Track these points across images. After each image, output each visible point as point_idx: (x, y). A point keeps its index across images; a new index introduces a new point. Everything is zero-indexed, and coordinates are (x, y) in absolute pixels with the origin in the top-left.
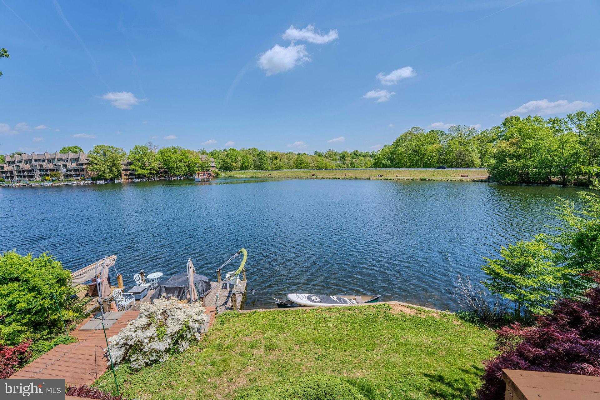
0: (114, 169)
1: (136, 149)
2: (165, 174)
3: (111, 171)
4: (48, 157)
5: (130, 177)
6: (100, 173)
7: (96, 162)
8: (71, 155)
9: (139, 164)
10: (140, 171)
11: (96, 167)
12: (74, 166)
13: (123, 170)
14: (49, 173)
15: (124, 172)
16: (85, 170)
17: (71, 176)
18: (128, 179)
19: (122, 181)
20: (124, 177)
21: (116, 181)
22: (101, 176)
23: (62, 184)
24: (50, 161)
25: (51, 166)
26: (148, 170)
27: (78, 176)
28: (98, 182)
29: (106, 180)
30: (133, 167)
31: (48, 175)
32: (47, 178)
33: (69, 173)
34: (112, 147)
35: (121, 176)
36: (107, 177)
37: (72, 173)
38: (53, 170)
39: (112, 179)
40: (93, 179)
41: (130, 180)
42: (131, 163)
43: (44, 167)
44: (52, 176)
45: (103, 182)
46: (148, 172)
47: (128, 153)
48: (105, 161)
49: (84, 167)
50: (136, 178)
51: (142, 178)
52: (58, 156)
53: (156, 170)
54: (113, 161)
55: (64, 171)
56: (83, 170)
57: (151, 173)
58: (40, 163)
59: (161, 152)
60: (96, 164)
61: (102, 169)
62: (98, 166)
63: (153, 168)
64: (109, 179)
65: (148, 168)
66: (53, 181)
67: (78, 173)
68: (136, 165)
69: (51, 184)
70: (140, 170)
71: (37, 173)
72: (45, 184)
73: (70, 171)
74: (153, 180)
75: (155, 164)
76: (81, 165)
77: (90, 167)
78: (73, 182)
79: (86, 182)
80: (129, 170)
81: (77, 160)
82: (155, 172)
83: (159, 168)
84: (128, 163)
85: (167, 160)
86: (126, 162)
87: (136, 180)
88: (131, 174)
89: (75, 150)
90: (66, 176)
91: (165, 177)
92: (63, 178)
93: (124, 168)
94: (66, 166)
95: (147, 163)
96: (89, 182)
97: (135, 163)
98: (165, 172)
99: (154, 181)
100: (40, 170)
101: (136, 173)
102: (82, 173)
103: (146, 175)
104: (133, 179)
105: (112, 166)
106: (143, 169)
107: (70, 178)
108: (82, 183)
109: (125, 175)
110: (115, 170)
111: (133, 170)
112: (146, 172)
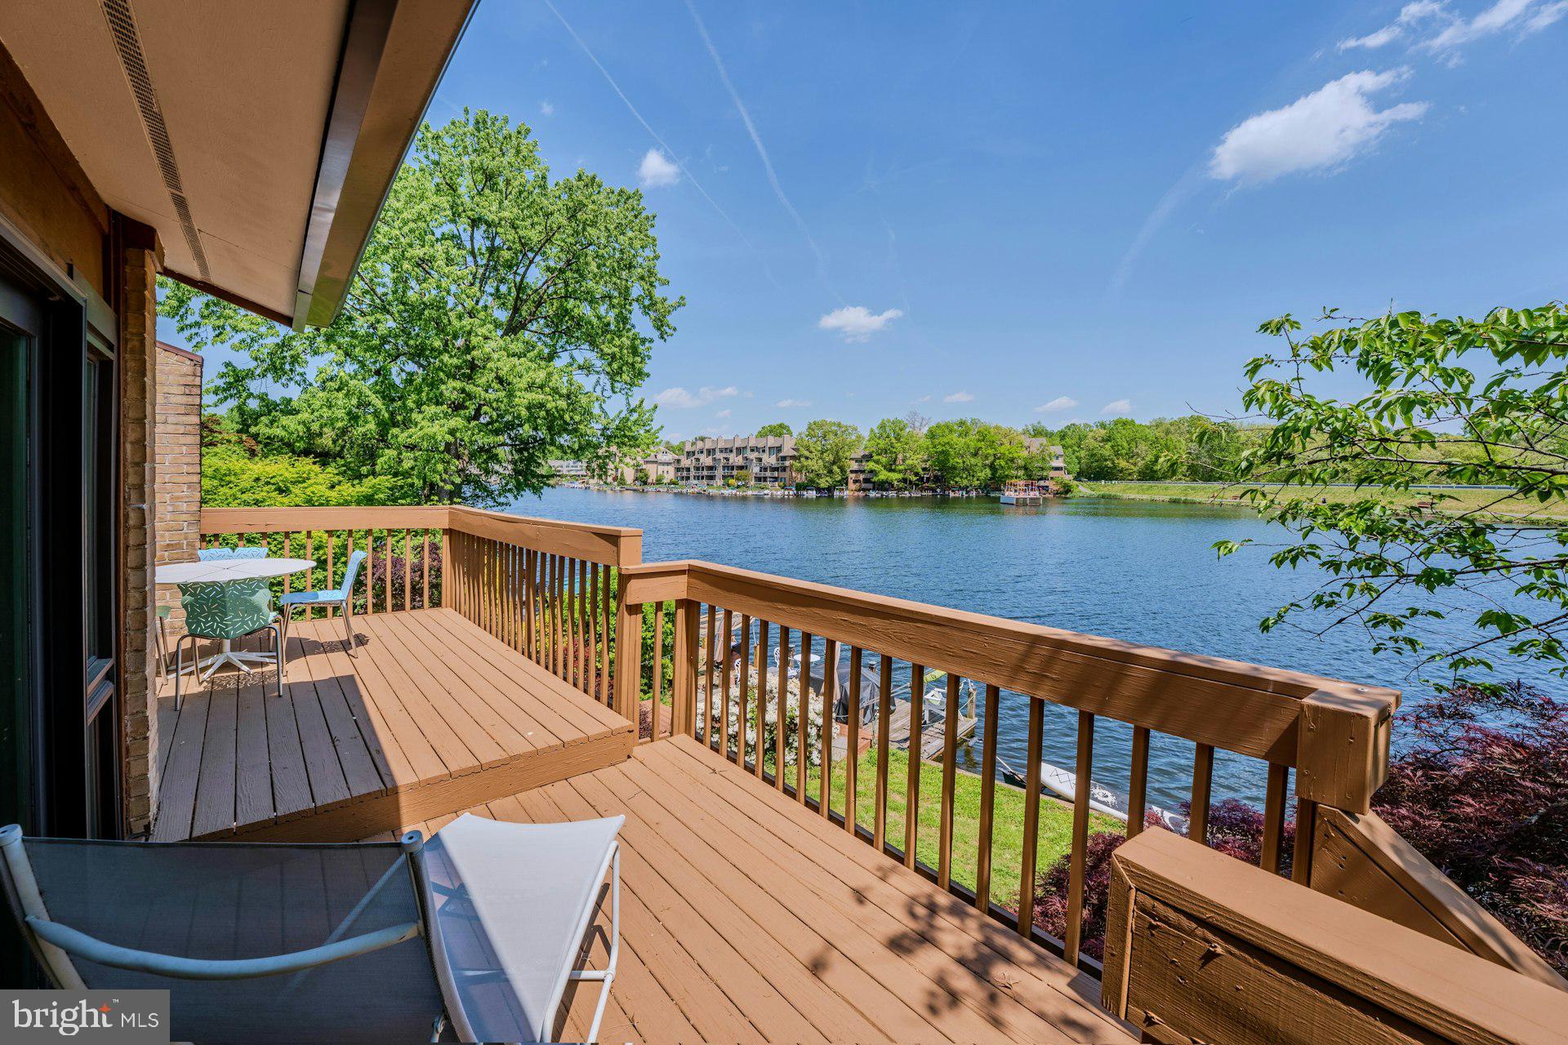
0: (835, 468)
1: (883, 426)
2: (935, 483)
3: (831, 472)
4: (721, 445)
5: (864, 486)
6: (811, 475)
7: (807, 453)
8: (772, 441)
9: (884, 459)
10: (884, 475)
11: (805, 464)
12: (770, 460)
13: (852, 472)
14: (735, 472)
15: (853, 476)
16: (788, 470)
17: (765, 479)
18: (859, 490)
19: (846, 493)
20: (852, 486)
21: (837, 494)
22: (812, 481)
23: (750, 493)
24: (740, 450)
25: (738, 460)
26: (900, 471)
27: (776, 479)
28: (805, 493)
29: (819, 490)
30: (871, 465)
31: (732, 477)
32: (732, 481)
33: (762, 474)
34: (839, 425)
35: (847, 484)
36: (822, 486)
37: (768, 474)
38: (741, 468)
39: (830, 489)
40: (800, 487)
41: (861, 494)
42: (868, 457)
43: (731, 461)
44: (738, 479)
45: (812, 494)
46: (900, 476)
47: (866, 434)
48: (822, 453)
49: (787, 463)
50: (874, 489)
51: (887, 490)
52: (752, 443)
53: (916, 474)
54: (838, 452)
55: (756, 470)
56: (784, 469)
57: (904, 480)
58: (725, 455)
59: (932, 435)
60: (807, 458)
61: (816, 467)
62: (809, 461)
63: (911, 469)
64: (824, 489)
65: (901, 467)
66: (738, 487)
67: (776, 474)
68: (877, 462)
69: (734, 492)
70: (886, 473)
71: (719, 472)
72: (727, 492)
73: (766, 470)
74: (908, 495)
75: (916, 460)
76: (784, 458)
77: (797, 464)
78: (766, 492)
79: (786, 493)
80: (863, 472)
81: (779, 449)
82: (914, 478)
83: (924, 469)
84: (864, 456)
85: (943, 452)
86: (859, 454)
87: (873, 494)
88: (866, 481)
89: (779, 430)
90: (758, 479)
91: (934, 490)
92: (753, 483)
93: (855, 466)
94: (760, 460)
95: (900, 456)
96: (791, 493)
97: (875, 458)
98: (937, 479)
99: (910, 497)
100: (724, 467)
101: (875, 479)
102: (782, 475)
103: (896, 483)
104: (869, 490)
105: (834, 463)
106: (891, 470)
107: (763, 484)
108: (779, 493)
109: (855, 481)
110: (838, 470)
111: (871, 471)
112: (894, 477)
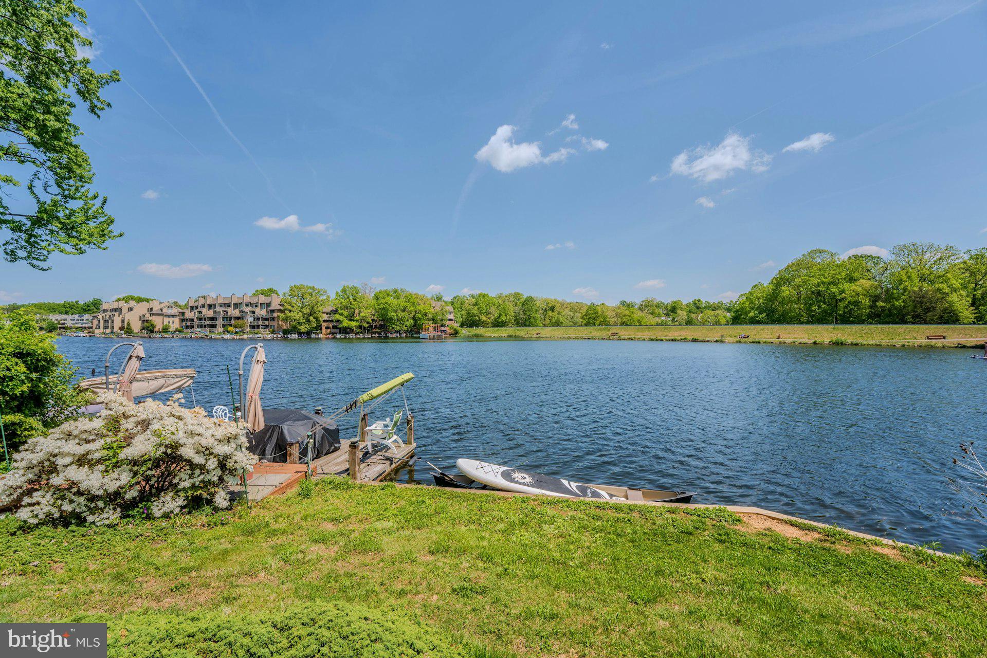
0: (311, 318)
1: (344, 291)
2: (380, 329)
3: (308, 321)
5: (333, 331)
6: (294, 323)
7: (290, 308)
8: (262, 299)
9: (346, 313)
10: (346, 323)
11: (289, 315)
12: (263, 313)
13: (324, 321)
14: (233, 322)
15: (325, 324)
16: (276, 320)
17: (258, 327)
18: (330, 334)
19: (320, 336)
20: (324, 330)
21: (313, 336)
22: (295, 327)
23: (245, 336)
24: (236, 306)
25: (236, 313)
26: (357, 321)
27: (267, 326)
28: (289, 336)
29: (300, 334)
30: (337, 317)
31: (231, 325)
32: (230, 329)
33: (256, 323)
34: (313, 288)
35: (321, 329)
36: (303, 330)
37: (261, 323)
38: (238, 318)
39: (308, 334)
40: (285, 332)
41: (330, 336)
42: (335, 311)
43: (229, 314)
44: (235, 327)
45: (295, 336)
46: (357, 324)
47: (333, 296)
48: (302, 308)
49: (275, 315)
50: (340, 333)
51: (349, 334)
52: (246, 300)
53: (368, 323)
54: (313, 307)
55: (251, 320)
56: (273, 319)
57: (360, 327)
58: (224, 309)
59: (377, 298)
60: (290, 311)
61: (297, 317)
62: (292, 314)
63: (363, 319)
64: (304, 333)
65: (358, 318)
66: (236, 333)
67: (267, 323)
68: (341, 314)
69: (232, 336)
70: (347, 321)
71: (220, 322)
72: (226, 336)
73: (258, 319)
74: (362, 337)
75: (367, 313)
76: (273, 311)
77: (282, 315)
78: (259, 335)
79: (275, 336)
80: (332, 321)
81: (269, 305)
82: (367, 325)
83: (373, 320)
84: (332, 311)
85: (383, 309)
86: (329, 309)
87: (339, 336)
88: (334, 327)
89: (270, 292)
90: (253, 327)
91: (379, 333)
92: (248, 329)
93: (326, 317)
94: (254, 312)
95: (357, 311)
96: (279, 336)
97: (340, 311)
98: (381, 327)
99: (364, 338)
100: (223, 318)
101: (340, 326)
102: (272, 323)
103: (354, 328)
104: (336, 333)
105: (311, 315)
106: (351, 320)
107: (256, 330)
108: (270, 336)
109: (327, 328)
110: (314, 320)
111: (338, 321)
112: (353, 324)
